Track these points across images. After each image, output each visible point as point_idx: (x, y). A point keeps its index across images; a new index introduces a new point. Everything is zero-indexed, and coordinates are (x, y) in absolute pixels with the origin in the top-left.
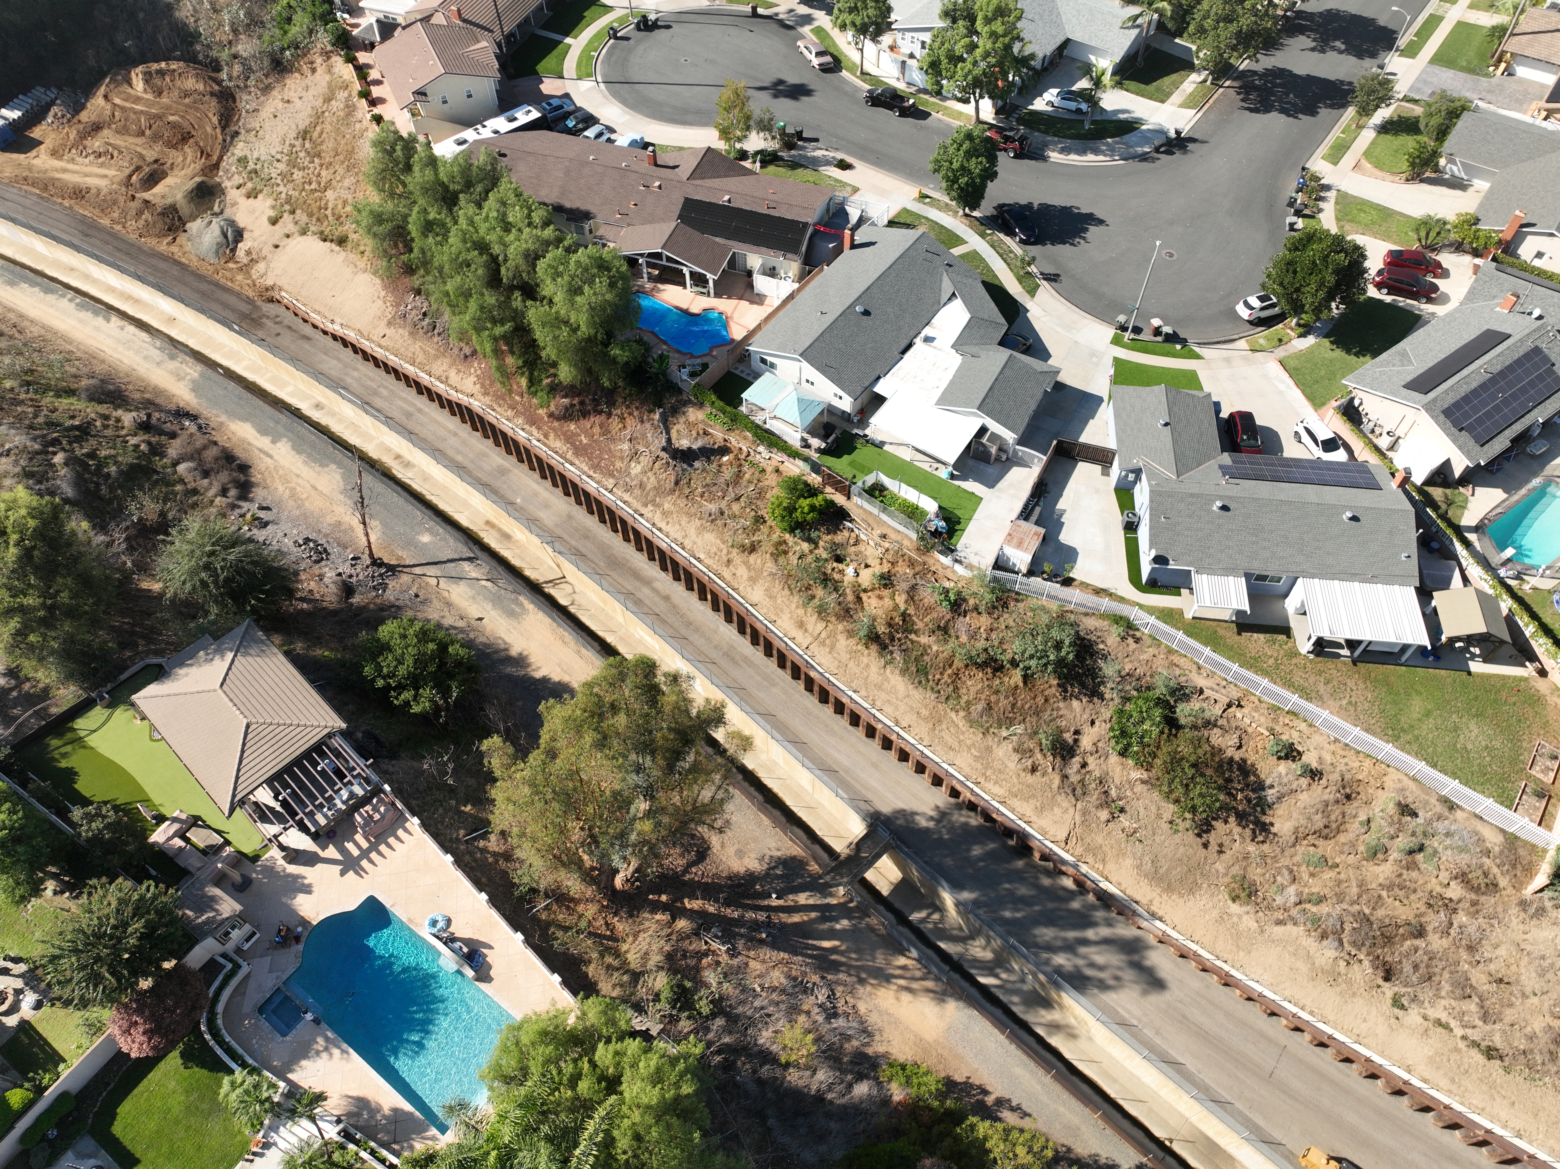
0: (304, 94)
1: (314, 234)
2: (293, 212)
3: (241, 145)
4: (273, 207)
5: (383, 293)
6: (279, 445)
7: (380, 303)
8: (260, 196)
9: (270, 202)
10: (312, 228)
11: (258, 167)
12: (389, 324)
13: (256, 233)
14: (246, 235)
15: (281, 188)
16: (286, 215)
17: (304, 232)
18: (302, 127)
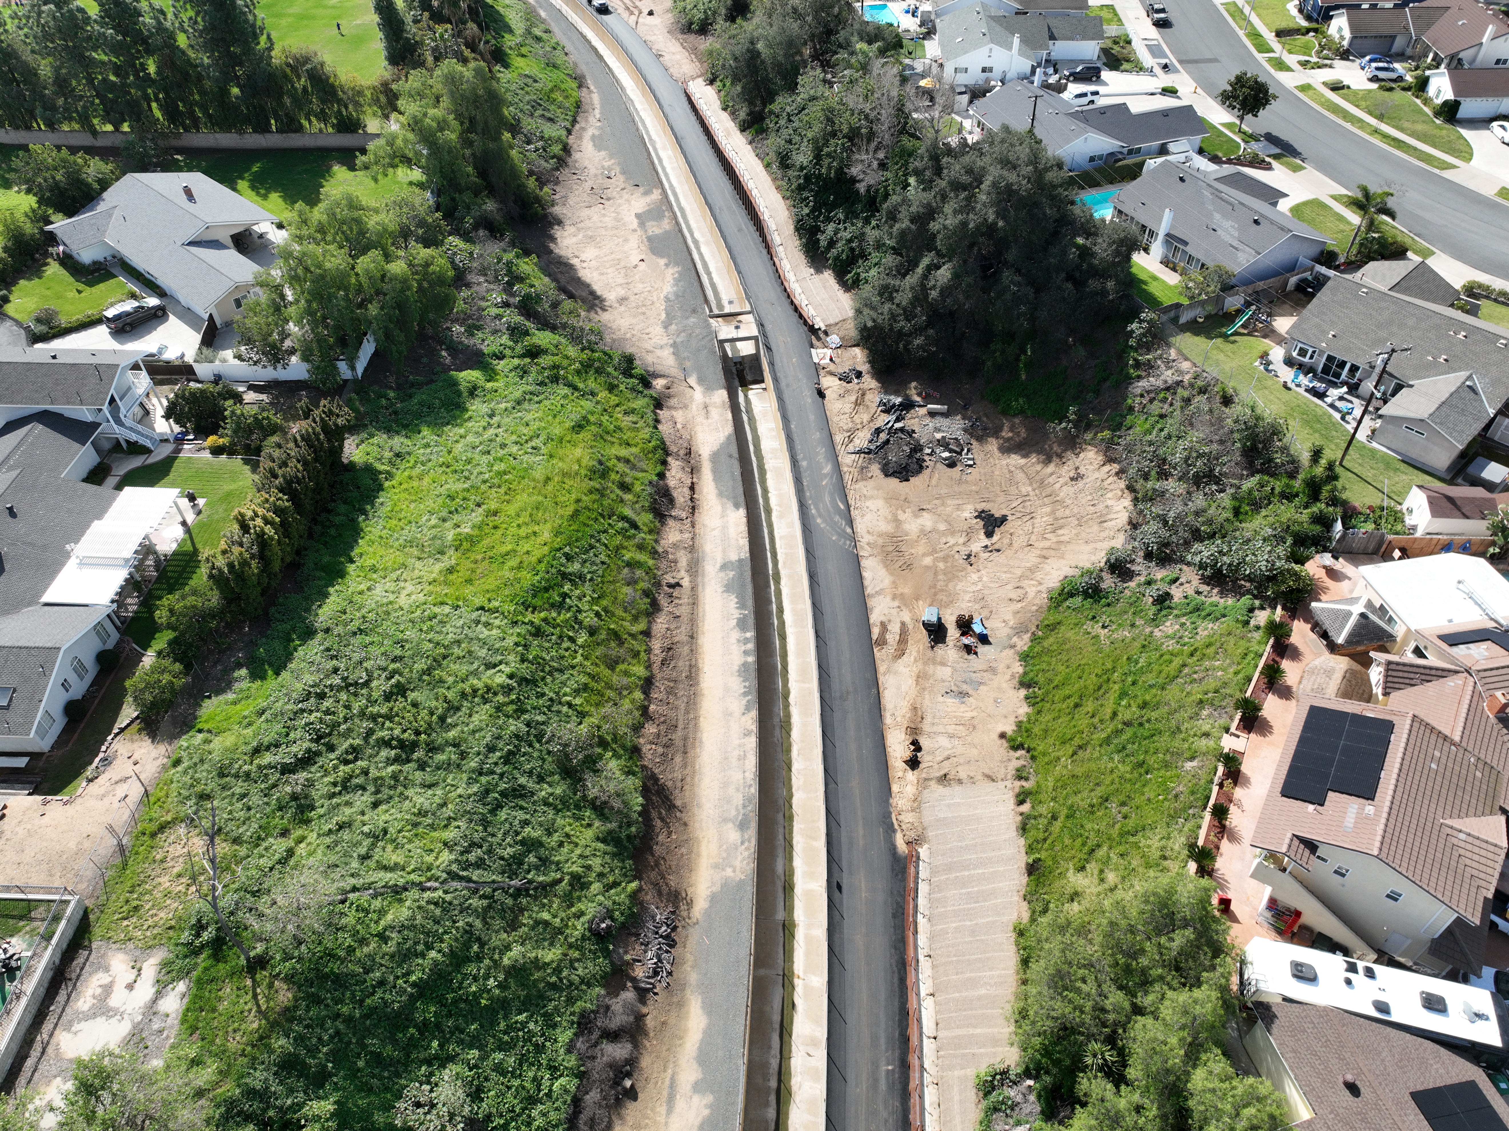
4: (1019, 724)
6: (696, 1099)
8: (1023, 691)
9: (1025, 711)
17: (1015, 799)
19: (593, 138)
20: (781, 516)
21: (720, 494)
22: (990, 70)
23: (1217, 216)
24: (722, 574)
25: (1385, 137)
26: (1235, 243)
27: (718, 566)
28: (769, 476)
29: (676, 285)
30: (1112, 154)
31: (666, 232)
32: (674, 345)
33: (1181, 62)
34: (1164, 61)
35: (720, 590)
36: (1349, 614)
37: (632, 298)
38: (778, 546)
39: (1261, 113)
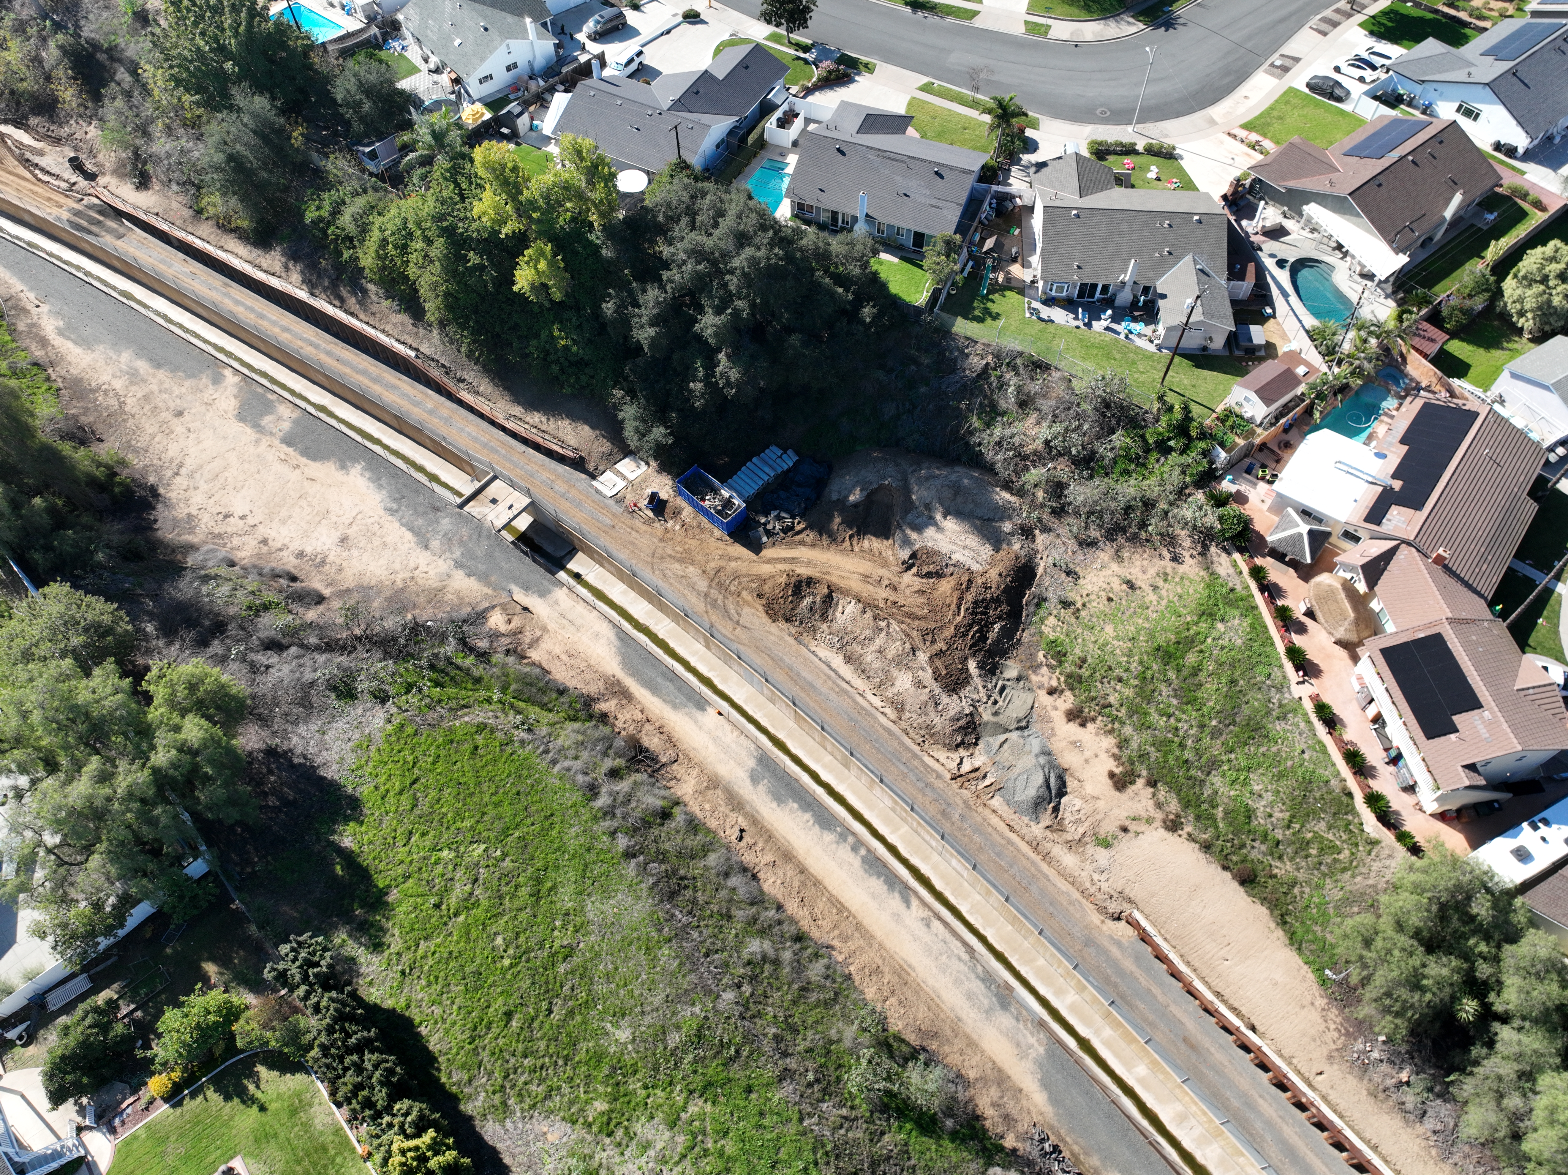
0: (1160, 583)
1: (1191, 838)
2: (1152, 783)
3: (1051, 621)
4: (1116, 757)
5: (1321, 1002)
7: (1315, 1016)
8: (1090, 726)
9: (1109, 742)
10: (1188, 828)
11: (1085, 672)
12: (1330, 1057)
13: (1090, 789)
14: (1071, 784)
15: (1128, 730)
16: (1140, 783)
17: (1173, 826)
18: (1161, 641)
19: (60, 333)
20: (725, 680)
21: (675, 707)
22: (515, 65)
23: (898, 179)
24: (761, 787)
26: (934, 202)
27: (748, 782)
28: (672, 644)
29: (380, 487)
30: (731, 133)
31: (296, 422)
32: (459, 565)
35: (774, 805)
36: (1300, 535)
37: (351, 532)
38: (751, 712)
39: (809, 22)
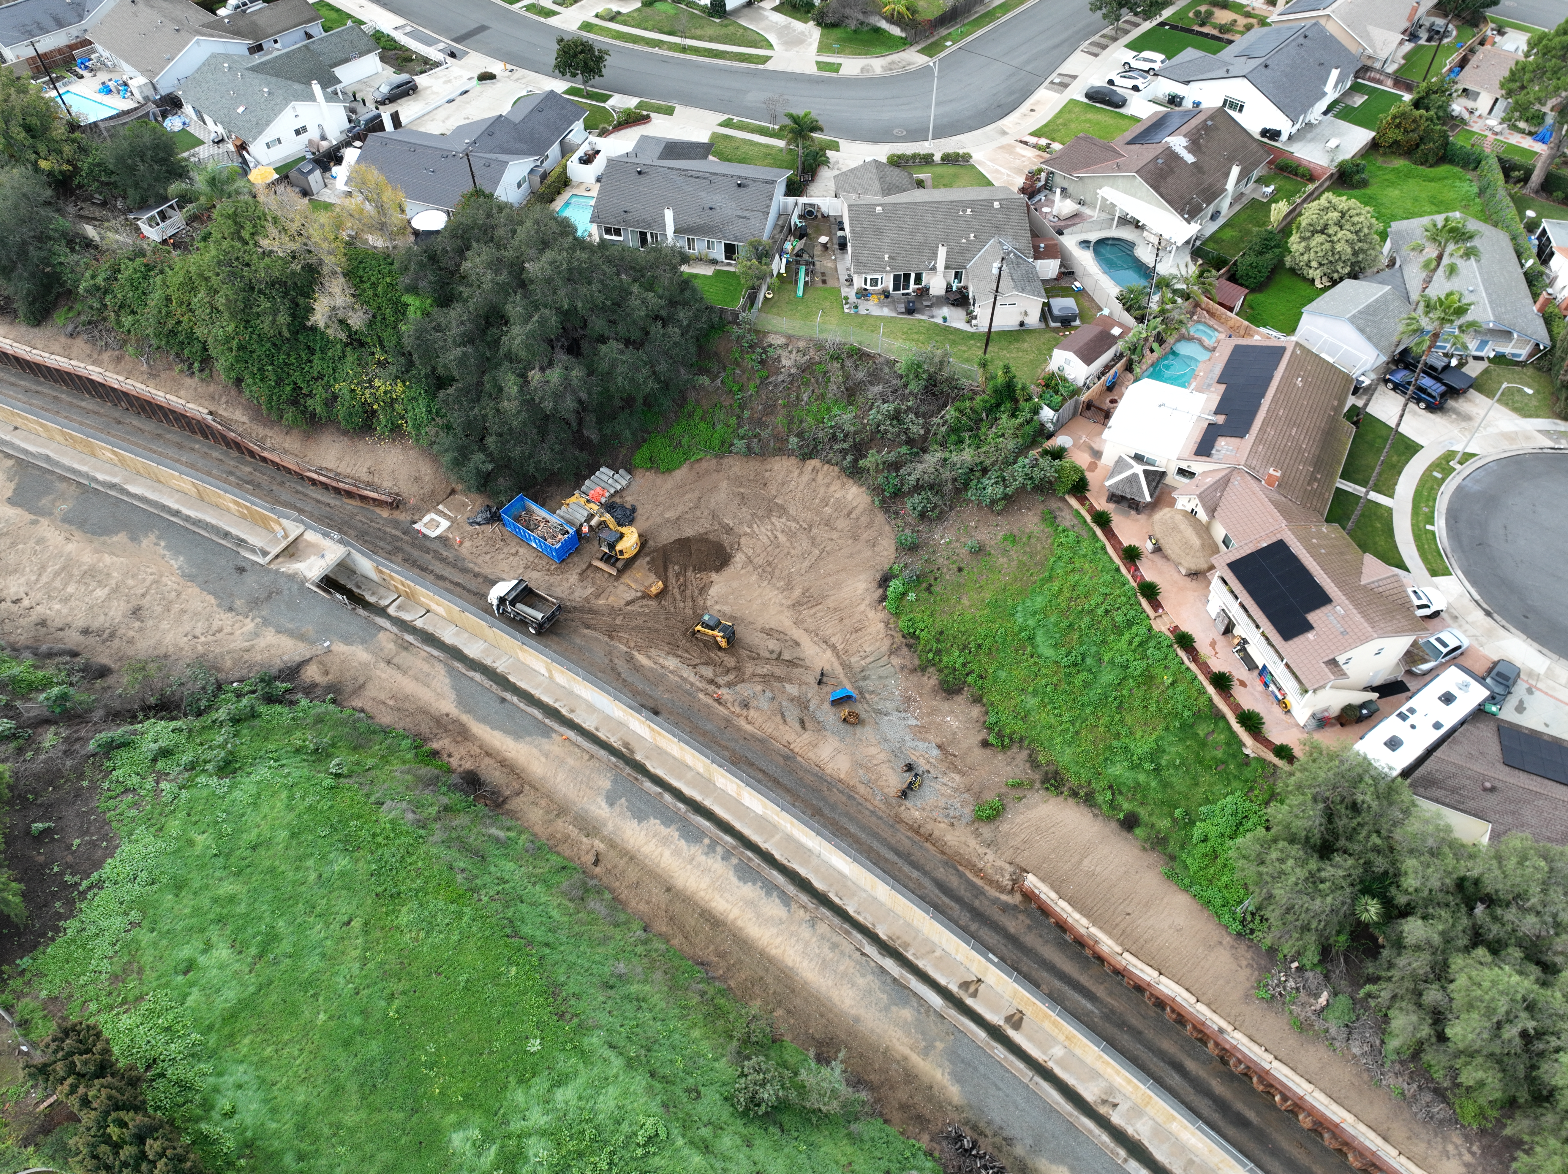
0: (1009, 546)
1: (1073, 794)
4: (985, 725)
7: (1225, 956)
8: (958, 698)
9: (976, 712)
10: (1070, 784)
11: (945, 645)
12: (1249, 997)
13: (965, 762)
16: (1015, 746)
17: (1053, 788)
21: (519, 736)
22: (304, 129)
23: (703, 195)
25: (696, 51)
26: (740, 213)
27: (604, 805)
29: (178, 553)
30: (532, 174)
32: (267, 622)
33: (456, 40)
34: (441, 46)
35: (634, 824)
36: (1135, 476)
37: (145, 602)
38: (603, 738)
39: (605, 71)
